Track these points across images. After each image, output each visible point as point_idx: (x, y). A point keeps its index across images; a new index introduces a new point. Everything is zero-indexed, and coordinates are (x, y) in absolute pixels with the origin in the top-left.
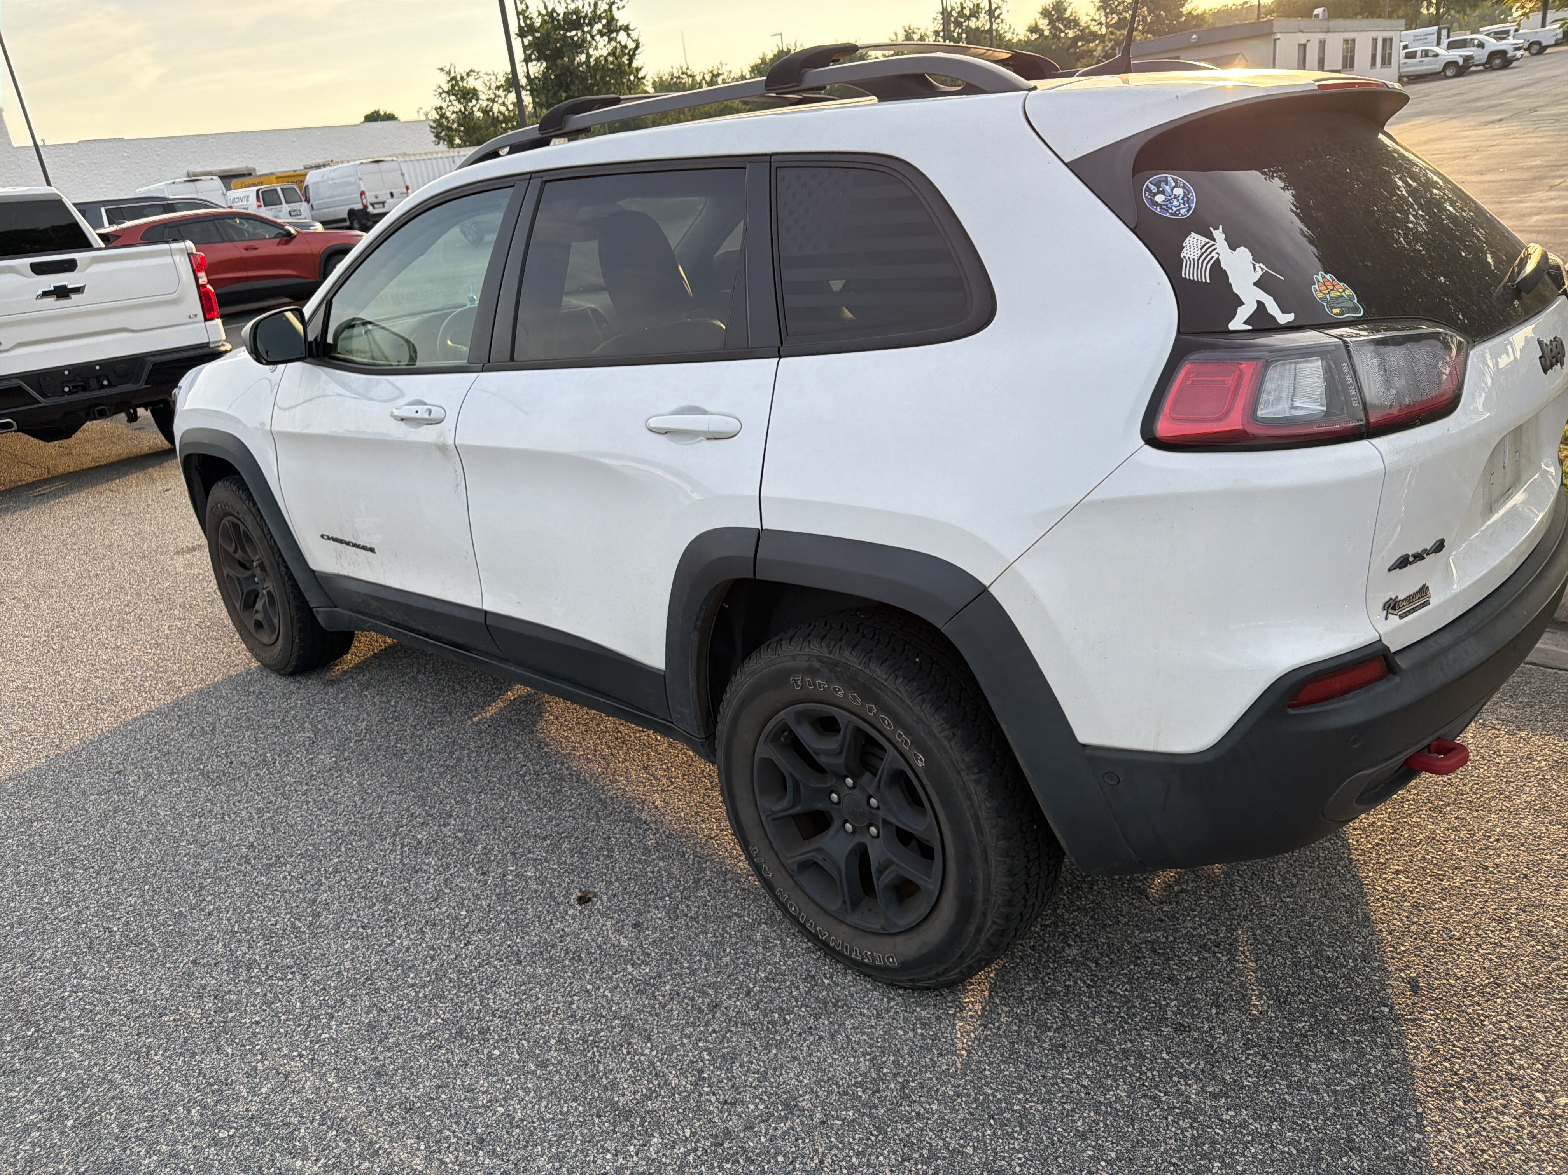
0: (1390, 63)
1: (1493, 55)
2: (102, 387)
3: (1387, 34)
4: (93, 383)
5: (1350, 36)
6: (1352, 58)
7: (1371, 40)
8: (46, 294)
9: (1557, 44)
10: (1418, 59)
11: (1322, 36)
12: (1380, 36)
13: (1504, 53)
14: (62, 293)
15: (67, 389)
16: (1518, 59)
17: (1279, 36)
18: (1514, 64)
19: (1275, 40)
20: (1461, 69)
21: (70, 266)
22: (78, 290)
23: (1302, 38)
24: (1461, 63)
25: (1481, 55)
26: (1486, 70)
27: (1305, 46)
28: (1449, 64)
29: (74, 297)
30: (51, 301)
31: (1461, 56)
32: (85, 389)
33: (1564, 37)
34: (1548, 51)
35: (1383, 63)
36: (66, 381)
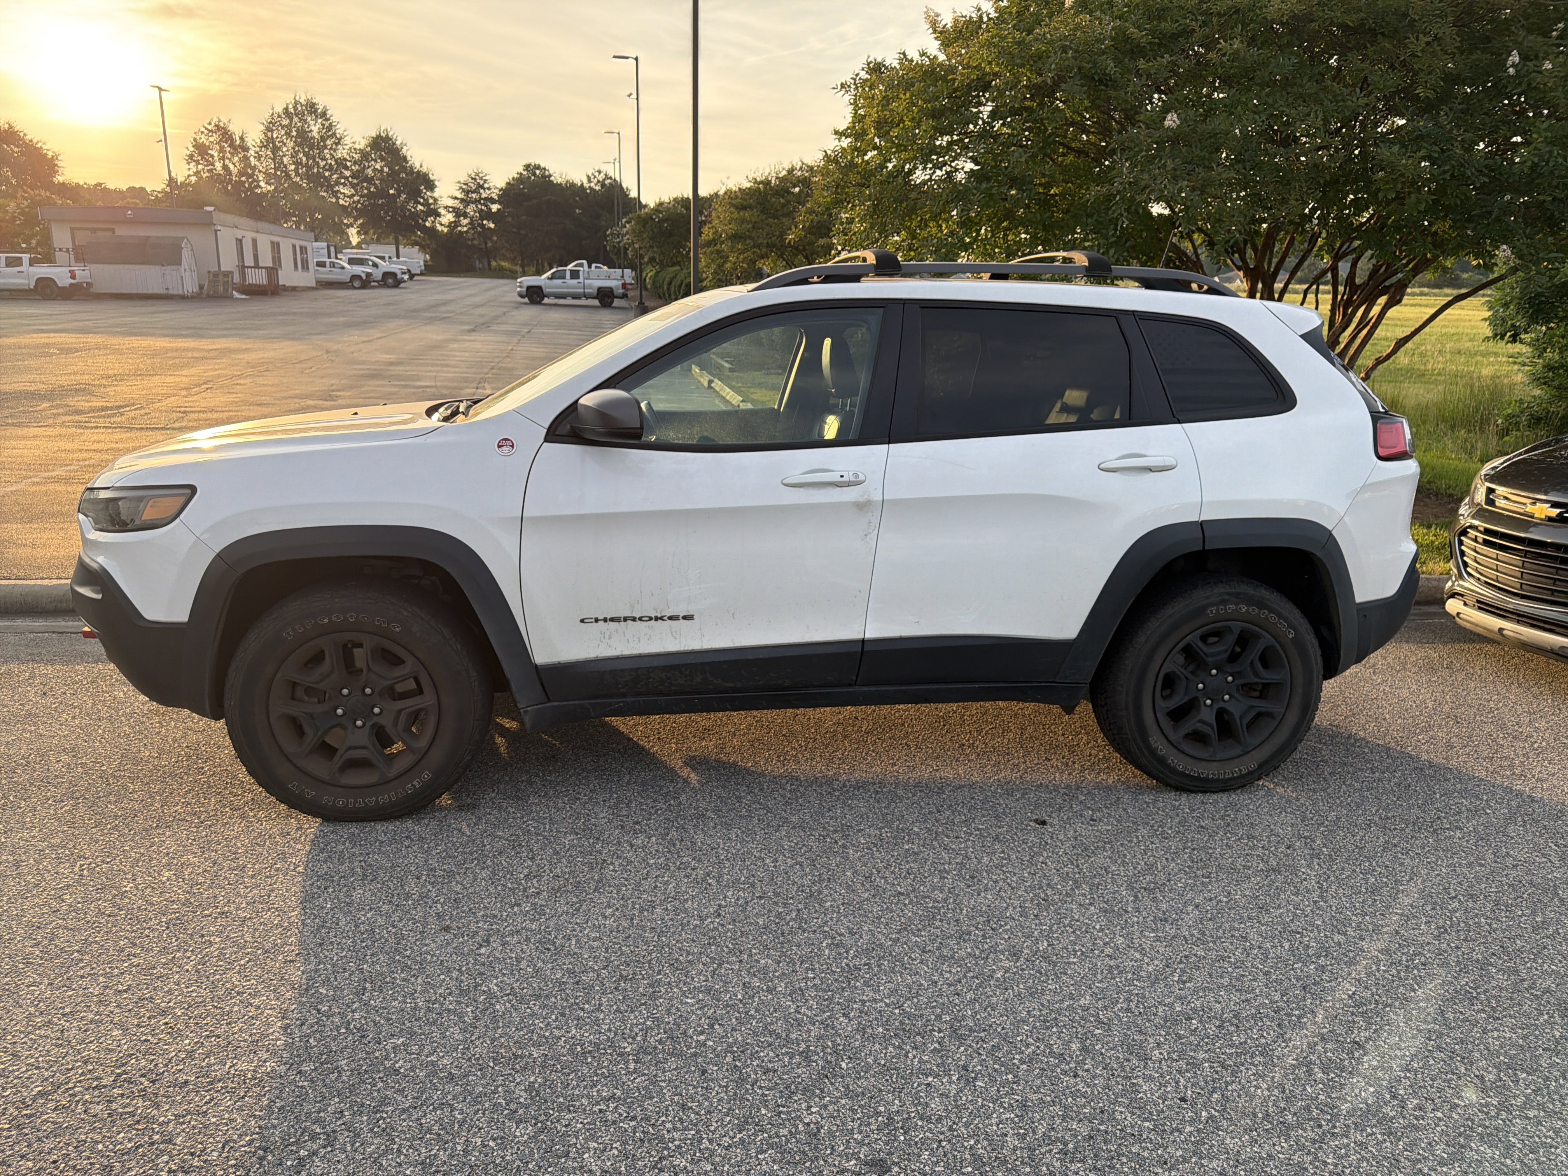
0: (308, 269)
1: (386, 275)
3: (303, 243)
5: (276, 239)
6: (279, 258)
7: (291, 246)
9: (422, 274)
10: (328, 269)
11: (254, 235)
12: (298, 243)
13: (394, 275)
16: (405, 281)
17: (219, 228)
18: (402, 285)
19: (216, 231)
20: (365, 283)
23: (239, 234)
24: (364, 277)
25: (378, 274)
26: (380, 286)
27: (241, 241)
28: (354, 277)
31: (363, 272)
33: (425, 269)
34: (416, 278)
35: (303, 268)
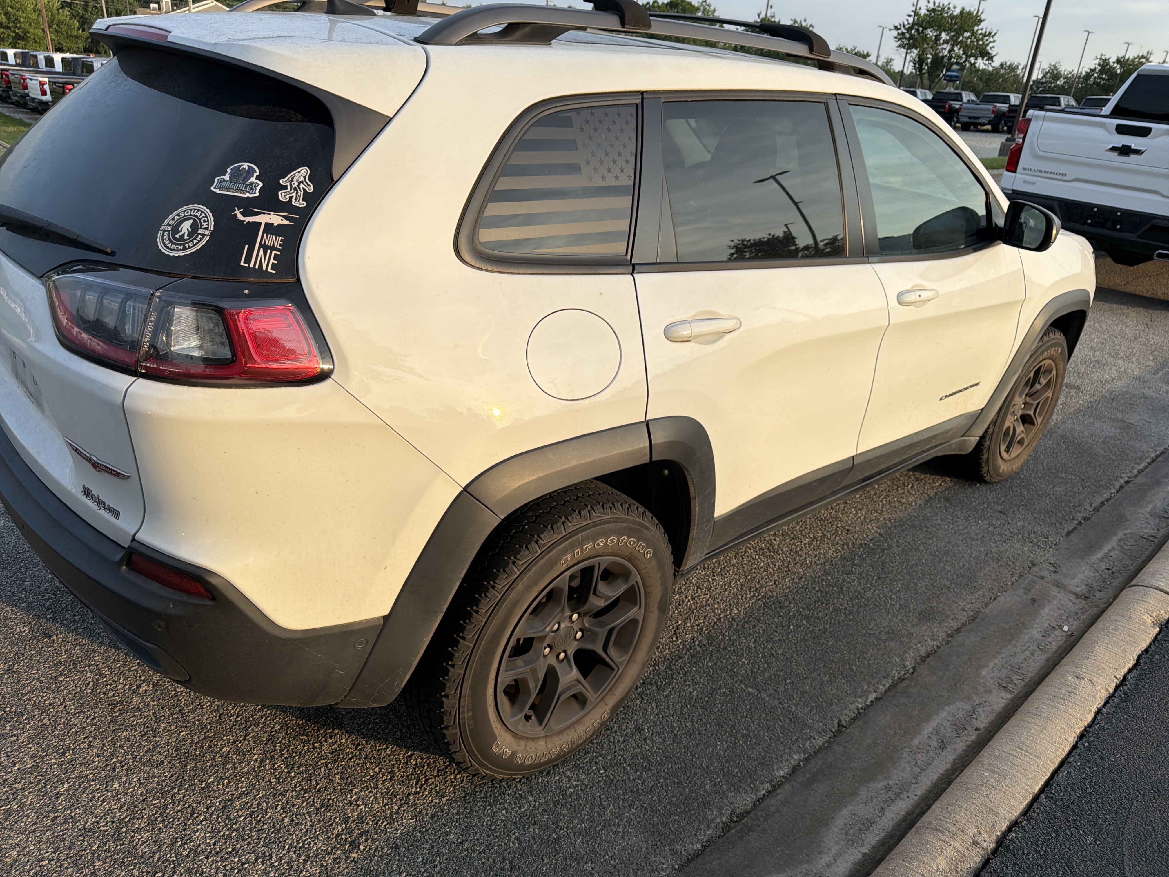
2: (1114, 229)
4: (1109, 224)
8: (1114, 149)
14: (1125, 151)
15: (1089, 221)
21: (1145, 132)
22: (1138, 152)
29: (1133, 157)
30: (1115, 154)
32: (1103, 226)
36: (1093, 216)
